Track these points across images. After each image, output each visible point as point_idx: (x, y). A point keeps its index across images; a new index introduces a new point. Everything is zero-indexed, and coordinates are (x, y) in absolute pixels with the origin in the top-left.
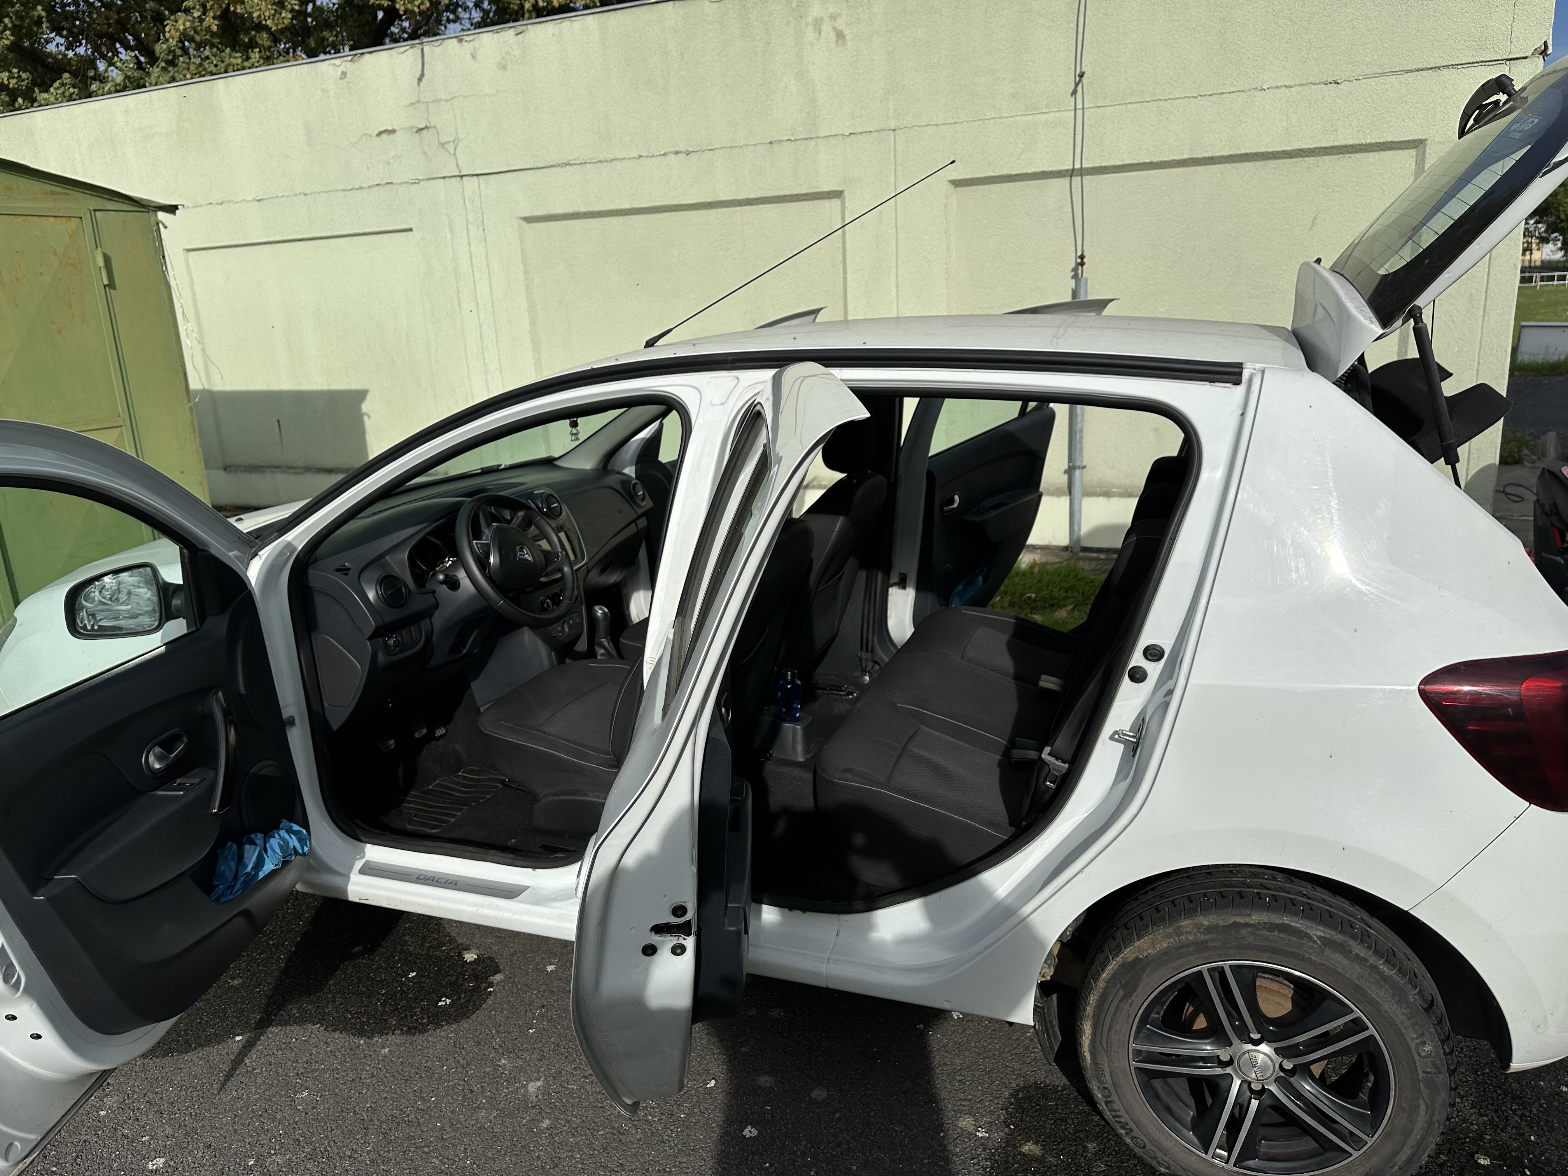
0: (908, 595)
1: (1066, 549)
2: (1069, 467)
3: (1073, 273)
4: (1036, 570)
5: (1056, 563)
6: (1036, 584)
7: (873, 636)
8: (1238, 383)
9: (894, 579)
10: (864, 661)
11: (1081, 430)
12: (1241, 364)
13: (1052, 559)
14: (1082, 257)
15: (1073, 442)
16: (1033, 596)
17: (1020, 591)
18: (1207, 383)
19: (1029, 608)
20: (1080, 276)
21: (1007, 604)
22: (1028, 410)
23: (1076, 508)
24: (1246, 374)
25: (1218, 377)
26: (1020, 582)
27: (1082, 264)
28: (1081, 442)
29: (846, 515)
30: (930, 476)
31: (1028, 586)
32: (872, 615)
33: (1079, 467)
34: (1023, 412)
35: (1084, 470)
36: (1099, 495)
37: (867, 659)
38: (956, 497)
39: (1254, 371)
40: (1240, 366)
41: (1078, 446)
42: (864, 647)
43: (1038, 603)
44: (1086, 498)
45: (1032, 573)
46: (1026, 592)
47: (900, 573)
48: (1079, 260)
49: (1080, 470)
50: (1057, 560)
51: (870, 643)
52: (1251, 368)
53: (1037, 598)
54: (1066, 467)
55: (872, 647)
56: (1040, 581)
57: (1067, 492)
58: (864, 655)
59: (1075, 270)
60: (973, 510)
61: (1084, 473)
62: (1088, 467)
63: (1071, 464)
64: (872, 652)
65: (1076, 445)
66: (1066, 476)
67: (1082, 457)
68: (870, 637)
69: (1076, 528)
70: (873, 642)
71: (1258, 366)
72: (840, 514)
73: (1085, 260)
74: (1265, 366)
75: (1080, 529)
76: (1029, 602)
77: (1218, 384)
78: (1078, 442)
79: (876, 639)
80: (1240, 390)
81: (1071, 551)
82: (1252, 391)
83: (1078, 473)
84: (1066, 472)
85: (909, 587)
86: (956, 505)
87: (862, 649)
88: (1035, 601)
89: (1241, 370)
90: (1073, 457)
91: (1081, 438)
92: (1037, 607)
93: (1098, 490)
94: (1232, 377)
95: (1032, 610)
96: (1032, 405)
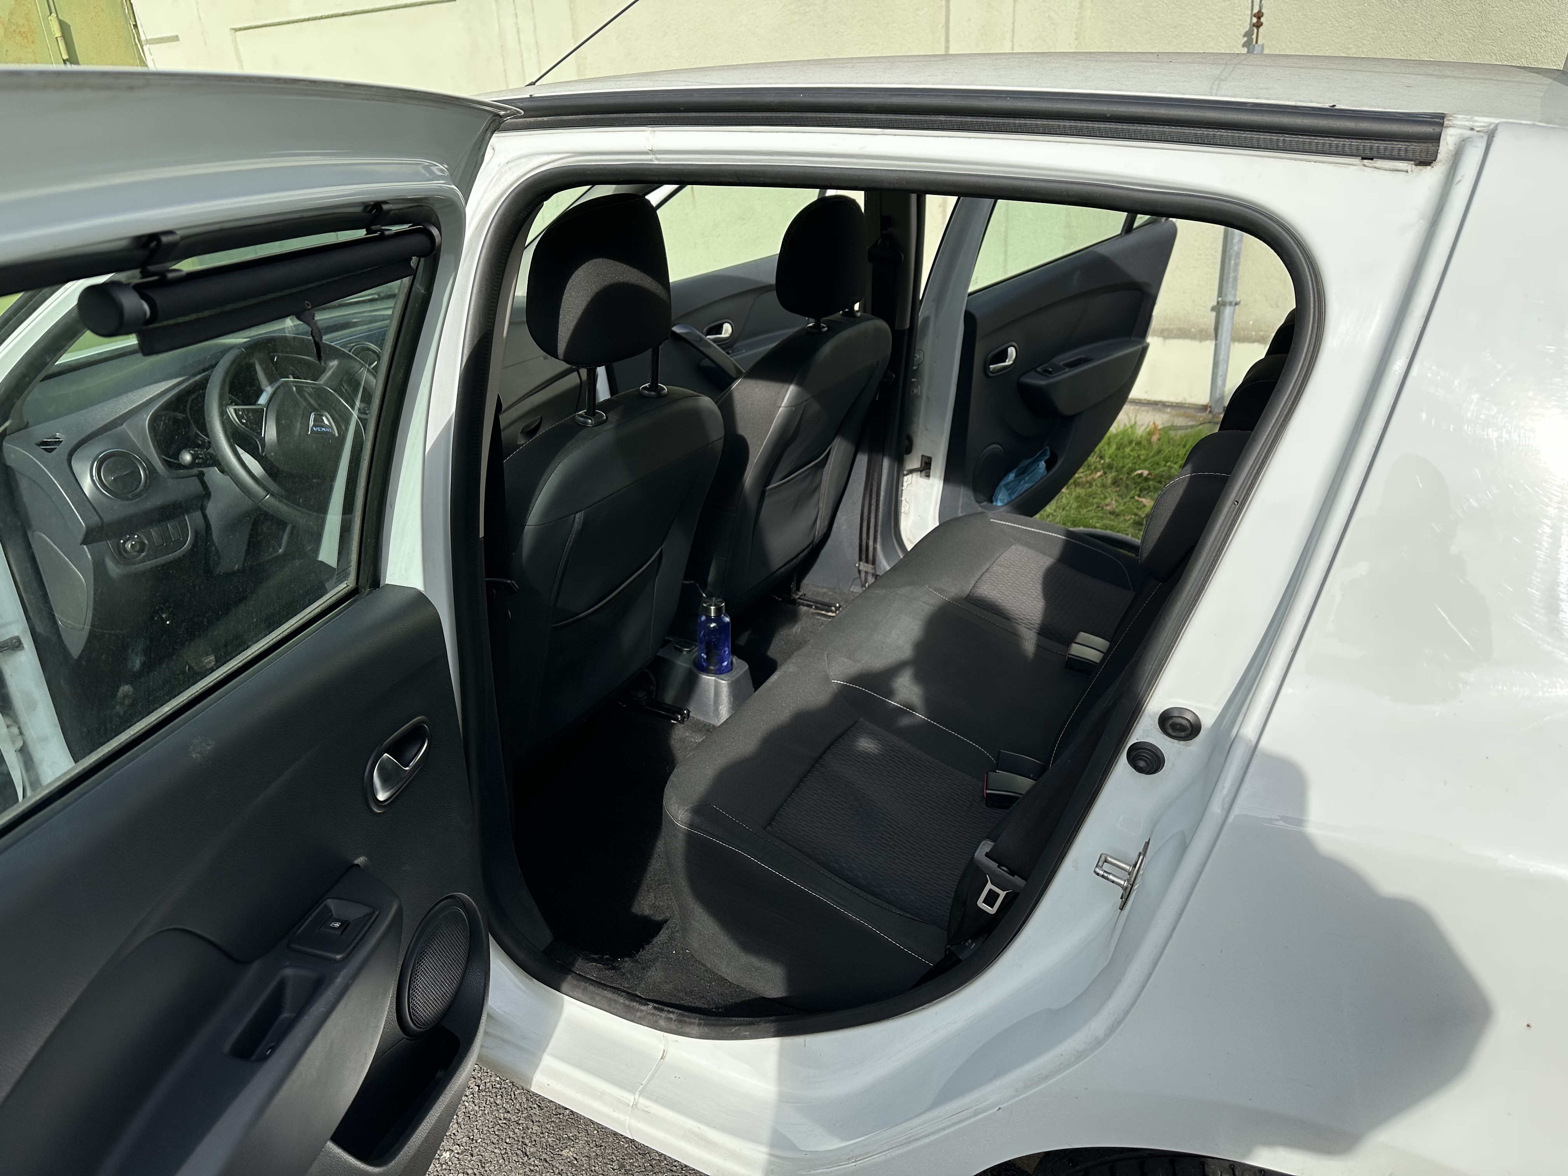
0: (932, 485)
1: (1204, 408)
2: (1218, 303)
3: (1246, 39)
4: (1155, 438)
5: (1186, 427)
6: (1152, 457)
7: (875, 541)
8: (1426, 161)
9: (913, 462)
10: (863, 575)
11: (1238, 255)
12: (1442, 116)
13: (1180, 422)
14: (1259, 15)
15: (1226, 271)
16: (1146, 473)
17: (1130, 465)
18: (1357, 161)
19: (1138, 489)
20: (1254, 43)
21: (1109, 481)
22: (1136, 225)
23: (1222, 356)
24: (1449, 140)
25: (1382, 145)
26: (1132, 453)
27: (1258, 25)
28: (1236, 269)
29: (800, 384)
30: (969, 318)
31: (1142, 457)
32: (873, 515)
33: (1230, 304)
34: (1128, 227)
35: (1237, 307)
36: (1254, 341)
37: (866, 573)
38: (1012, 351)
39: (1469, 133)
40: (1438, 120)
41: (1232, 275)
42: (864, 557)
43: (1151, 483)
44: (1237, 344)
45: (1150, 442)
46: (1137, 467)
47: (923, 456)
48: (1255, 20)
49: (1232, 308)
50: (1191, 423)
51: (871, 549)
52: (1463, 127)
53: (1149, 477)
54: (1215, 303)
55: (874, 556)
56: (1159, 452)
57: (1213, 335)
58: (864, 566)
59: (1249, 34)
60: (1039, 369)
61: (1237, 311)
62: (1242, 303)
63: (1220, 299)
64: (874, 563)
65: (1229, 274)
66: (1214, 314)
67: (1236, 290)
68: (871, 543)
69: (1220, 383)
70: (875, 549)
71: (1482, 121)
72: (791, 383)
73: (1262, 20)
74: (1497, 121)
75: (1224, 384)
76: (1139, 480)
77: (1379, 163)
78: (1231, 270)
79: (879, 547)
80: (1431, 176)
81: (1210, 412)
82: (1458, 178)
83: (1228, 310)
84: (1213, 309)
85: (935, 477)
86: (1008, 362)
87: (860, 560)
88: (1146, 479)
89: (1437, 129)
90: (1224, 289)
91: (1237, 265)
92: (1149, 487)
93: (1254, 333)
94: (1414, 146)
95: (1141, 490)
96: (1141, 219)
